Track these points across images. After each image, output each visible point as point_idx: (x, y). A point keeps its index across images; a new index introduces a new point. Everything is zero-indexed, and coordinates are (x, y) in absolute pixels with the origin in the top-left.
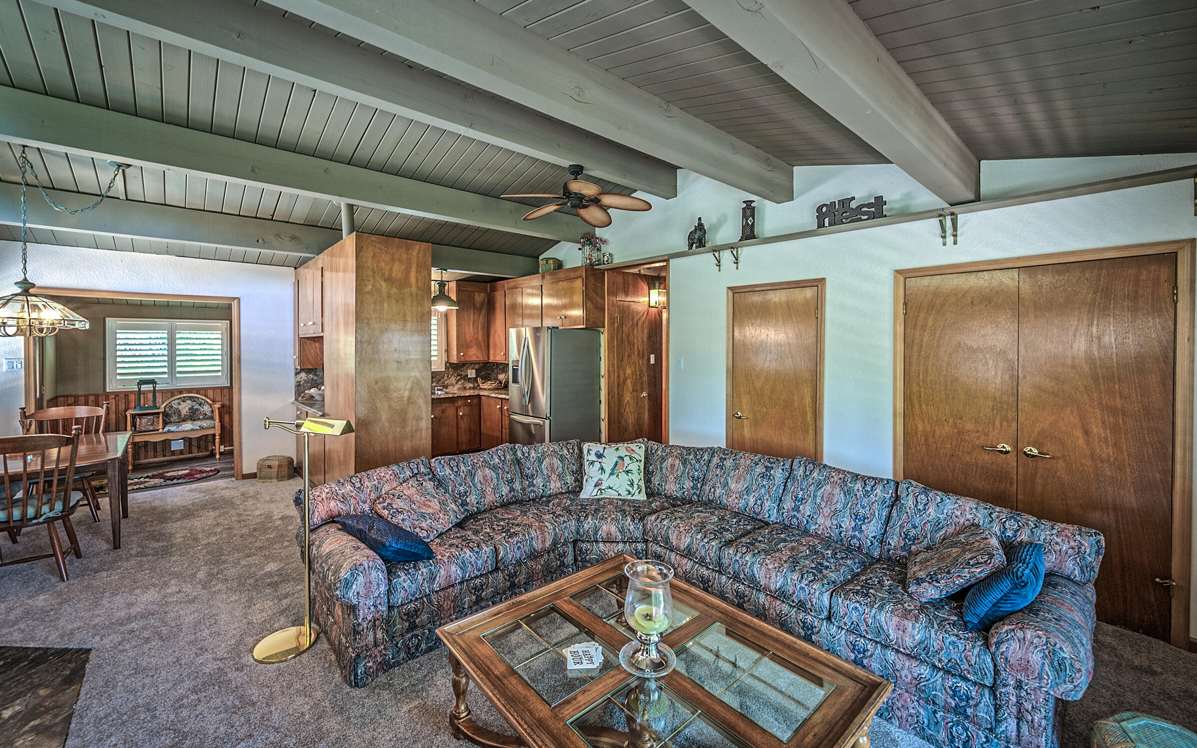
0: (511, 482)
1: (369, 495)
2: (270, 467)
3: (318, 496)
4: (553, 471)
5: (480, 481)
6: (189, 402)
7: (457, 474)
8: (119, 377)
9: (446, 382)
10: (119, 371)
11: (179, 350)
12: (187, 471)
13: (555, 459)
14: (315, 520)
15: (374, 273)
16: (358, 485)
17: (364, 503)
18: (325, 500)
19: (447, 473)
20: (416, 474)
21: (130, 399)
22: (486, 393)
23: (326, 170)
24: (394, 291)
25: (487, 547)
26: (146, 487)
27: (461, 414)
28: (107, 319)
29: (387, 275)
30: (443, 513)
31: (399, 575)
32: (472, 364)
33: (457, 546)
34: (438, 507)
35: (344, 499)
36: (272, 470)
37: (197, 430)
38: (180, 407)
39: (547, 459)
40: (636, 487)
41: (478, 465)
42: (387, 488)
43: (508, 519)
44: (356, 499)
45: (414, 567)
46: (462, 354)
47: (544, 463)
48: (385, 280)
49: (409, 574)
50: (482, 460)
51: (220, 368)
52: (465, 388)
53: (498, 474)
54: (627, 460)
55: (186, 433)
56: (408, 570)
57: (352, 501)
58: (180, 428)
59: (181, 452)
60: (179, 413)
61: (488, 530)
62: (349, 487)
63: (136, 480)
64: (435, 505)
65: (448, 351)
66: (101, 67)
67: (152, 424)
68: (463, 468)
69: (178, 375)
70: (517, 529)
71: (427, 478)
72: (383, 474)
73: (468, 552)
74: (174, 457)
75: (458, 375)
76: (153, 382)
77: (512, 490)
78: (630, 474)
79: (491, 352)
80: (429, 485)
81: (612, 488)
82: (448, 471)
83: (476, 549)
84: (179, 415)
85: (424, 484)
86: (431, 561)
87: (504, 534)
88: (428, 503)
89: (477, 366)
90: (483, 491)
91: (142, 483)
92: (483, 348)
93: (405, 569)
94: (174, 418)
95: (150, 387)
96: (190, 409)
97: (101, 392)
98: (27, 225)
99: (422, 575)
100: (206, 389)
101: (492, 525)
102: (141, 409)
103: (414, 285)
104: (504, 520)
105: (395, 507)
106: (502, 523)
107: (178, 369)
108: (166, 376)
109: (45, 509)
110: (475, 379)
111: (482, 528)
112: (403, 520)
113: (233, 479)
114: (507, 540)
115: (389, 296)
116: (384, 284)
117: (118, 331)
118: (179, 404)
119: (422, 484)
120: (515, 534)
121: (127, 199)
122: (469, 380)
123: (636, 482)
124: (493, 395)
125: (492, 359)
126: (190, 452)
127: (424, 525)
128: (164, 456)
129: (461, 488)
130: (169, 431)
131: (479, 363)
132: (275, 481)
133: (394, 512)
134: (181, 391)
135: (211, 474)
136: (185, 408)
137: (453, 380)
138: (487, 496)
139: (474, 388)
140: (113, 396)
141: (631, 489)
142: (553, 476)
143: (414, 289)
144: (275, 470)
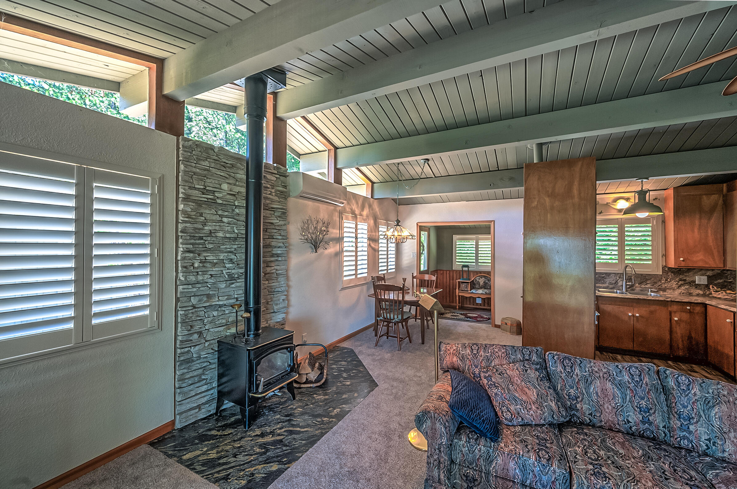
0: (645, 411)
1: (481, 362)
2: (506, 324)
3: (449, 350)
5: (597, 393)
6: (483, 278)
7: (570, 374)
8: (457, 263)
9: (664, 286)
10: (457, 260)
11: (480, 251)
12: (477, 315)
14: (444, 365)
15: (539, 191)
16: (475, 352)
17: (476, 367)
18: (451, 354)
19: (558, 370)
20: (527, 360)
21: (459, 274)
22: (713, 303)
23: (509, 127)
24: (557, 203)
25: (558, 468)
26: (456, 319)
27: (676, 319)
28: (454, 235)
29: (550, 192)
30: (536, 405)
31: (461, 438)
32: (701, 270)
33: (526, 446)
34: (534, 398)
35: (463, 359)
38: (480, 281)
41: (597, 375)
42: (497, 362)
43: (616, 453)
44: (470, 361)
45: (476, 440)
46: (681, 259)
48: (549, 196)
49: (469, 442)
50: (605, 370)
51: (490, 261)
52: (690, 294)
53: (624, 394)
56: (470, 439)
57: (468, 362)
58: (477, 292)
59: (480, 305)
60: (479, 283)
61: (579, 450)
62: (468, 351)
63: (456, 314)
64: (533, 394)
65: (665, 256)
66: (399, 118)
67: (466, 288)
68: (577, 371)
69: (479, 264)
70: (614, 472)
71: (534, 367)
72: (497, 350)
73: (533, 458)
74: (477, 307)
75: (681, 280)
76: (467, 266)
77: (647, 421)
79: (729, 259)
80: (533, 374)
82: (560, 368)
83: (544, 462)
84: (479, 285)
85: (529, 371)
86: (493, 444)
87: (591, 467)
88: (526, 390)
89: (709, 273)
91: (455, 316)
92: (716, 254)
93: (468, 437)
94: (477, 286)
95: (467, 269)
96: (484, 283)
97: (451, 270)
98: (399, 197)
99: (480, 451)
101: (590, 446)
102: (463, 279)
103: (576, 197)
104: (609, 449)
105: (493, 380)
106: (602, 453)
107: (480, 261)
108: (474, 264)
109: (396, 317)
110: (707, 286)
111: (576, 444)
112: (496, 394)
113: (491, 326)
114: (588, 475)
115: (552, 208)
116: (547, 200)
117: (457, 241)
118: (479, 279)
119: (526, 371)
120: (605, 477)
121: (435, 177)
122: (698, 286)
124: (723, 306)
125: (729, 266)
126: (484, 306)
127: (512, 408)
128: (474, 305)
129: (571, 390)
130: (472, 293)
131: (713, 270)
133: (491, 384)
134: (481, 272)
135: (485, 320)
136: (482, 281)
137: (674, 284)
138: (604, 413)
139: (704, 295)
140: (455, 272)
143: (576, 200)
144: (509, 327)
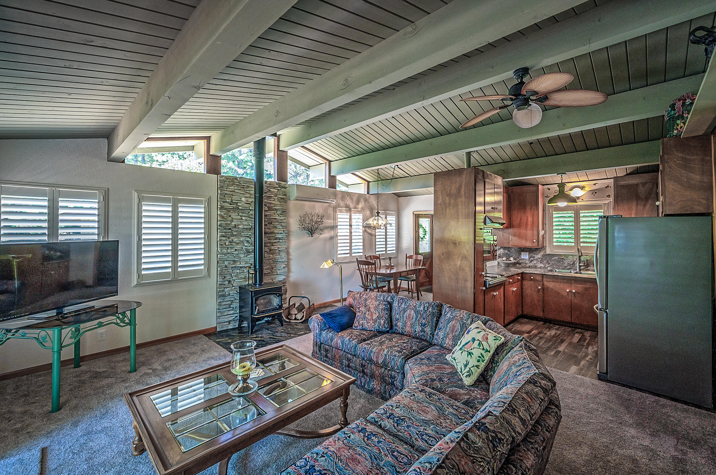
0: (423, 325)
1: (362, 301)
4: (452, 331)
7: (399, 307)
13: (458, 323)
24: (452, 201)
29: (448, 193)
30: (373, 321)
33: (350, 335)
34: (374, 318)
35: (354, 299)
39: (454, 322)
40: (467, 369)
41: (410, 307)
42: (369, 301)
47: (450, 323)
48: (448, 196)
50: (414, 305)
53: (417, 317)
54: (477, 343)
57: (356, 301)
62: (359, 295)
68: (403, 305)
73: (348, 339)
77: (423, 331)
78: (469, 356)
81: (455, 360)
83: (351, 339)
85: (380, 305)
86: (336, 333)
88: (374, 314)
90: (406, 323)
106: (384, 340)
112: (358, 316)
115: (450, 205)
116: (447, 198)
120: (370, 344)
123: (470, 366)
127: (361, 322)
133: (358, 311)
141: (463, 368)
142: (450, 335)
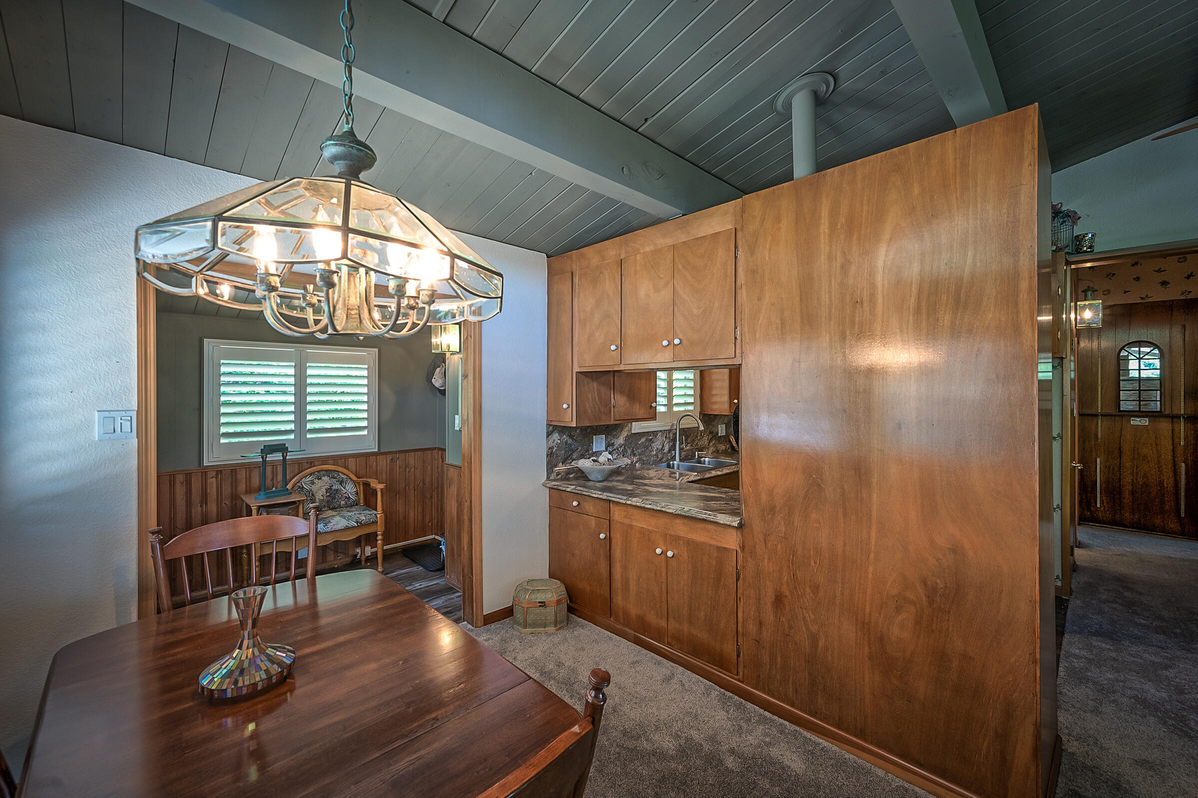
2: (543, 604)
6: (326, 478)
8: (223, 441)
10: (224, 430)
21: (239, 476)
28: (206, 341)
36: (548, 610)
37: (354, 527)
38: (314, 488)
51: (365, 424)
55: (337, 534)
69: (308, 436)
76: (283, 449)
95: (278, 456)
96: (327, 491)
97: (193, 466)
100: (346, 457)
102: (268, 496)
107: (309, 426)
108: (295, 437)
117: (222, 361)
118: (313, 483)
132: (551, 629)
134: (313, 462)
136: (320, 489)
140: (214, 474)
144: (551, 610)
